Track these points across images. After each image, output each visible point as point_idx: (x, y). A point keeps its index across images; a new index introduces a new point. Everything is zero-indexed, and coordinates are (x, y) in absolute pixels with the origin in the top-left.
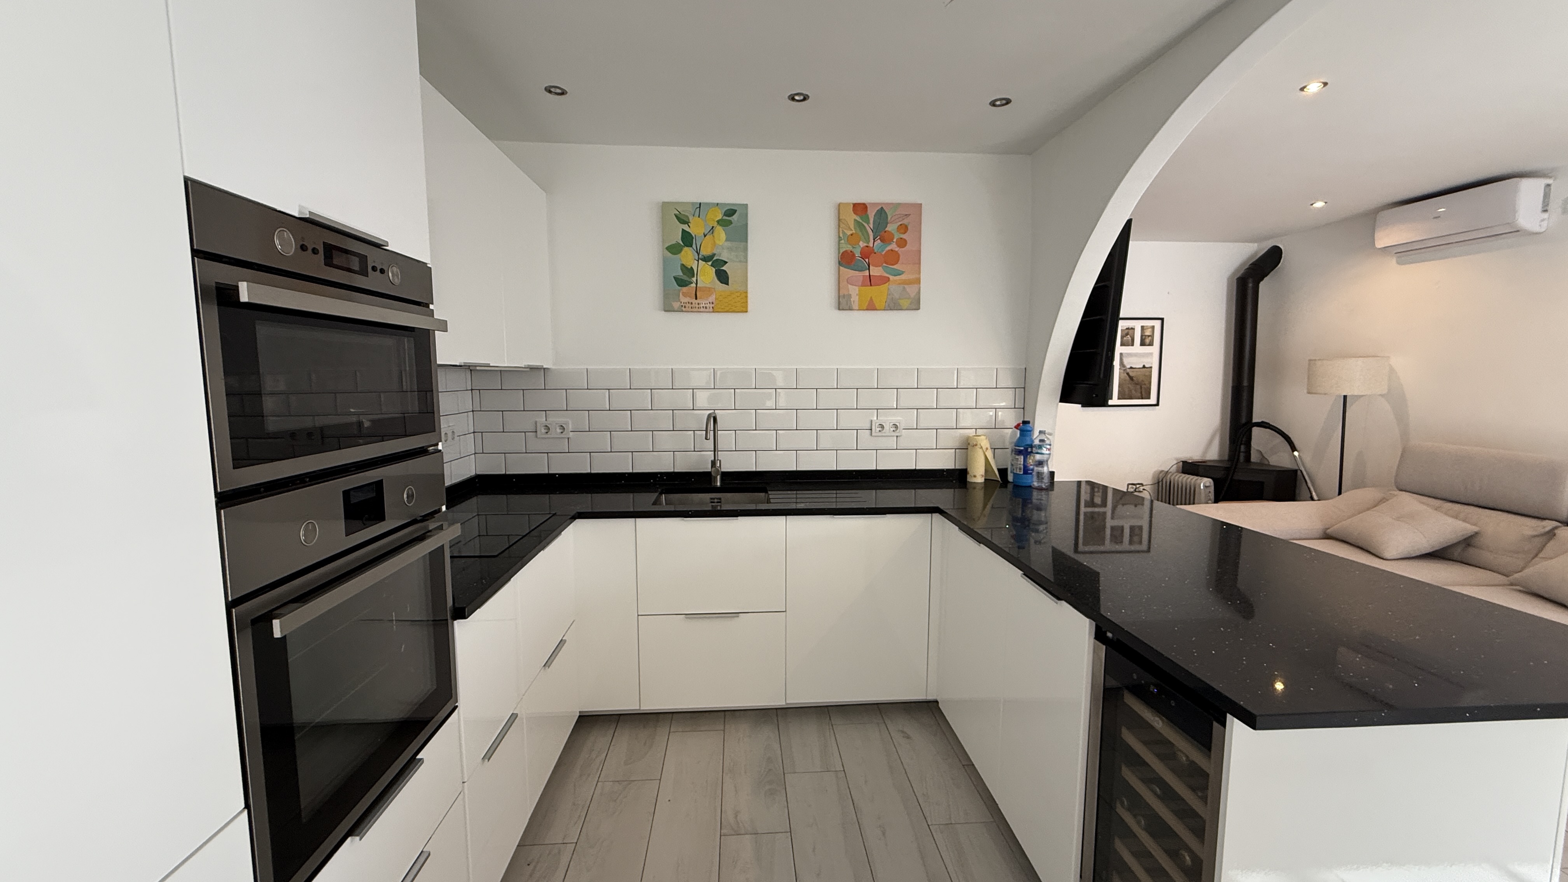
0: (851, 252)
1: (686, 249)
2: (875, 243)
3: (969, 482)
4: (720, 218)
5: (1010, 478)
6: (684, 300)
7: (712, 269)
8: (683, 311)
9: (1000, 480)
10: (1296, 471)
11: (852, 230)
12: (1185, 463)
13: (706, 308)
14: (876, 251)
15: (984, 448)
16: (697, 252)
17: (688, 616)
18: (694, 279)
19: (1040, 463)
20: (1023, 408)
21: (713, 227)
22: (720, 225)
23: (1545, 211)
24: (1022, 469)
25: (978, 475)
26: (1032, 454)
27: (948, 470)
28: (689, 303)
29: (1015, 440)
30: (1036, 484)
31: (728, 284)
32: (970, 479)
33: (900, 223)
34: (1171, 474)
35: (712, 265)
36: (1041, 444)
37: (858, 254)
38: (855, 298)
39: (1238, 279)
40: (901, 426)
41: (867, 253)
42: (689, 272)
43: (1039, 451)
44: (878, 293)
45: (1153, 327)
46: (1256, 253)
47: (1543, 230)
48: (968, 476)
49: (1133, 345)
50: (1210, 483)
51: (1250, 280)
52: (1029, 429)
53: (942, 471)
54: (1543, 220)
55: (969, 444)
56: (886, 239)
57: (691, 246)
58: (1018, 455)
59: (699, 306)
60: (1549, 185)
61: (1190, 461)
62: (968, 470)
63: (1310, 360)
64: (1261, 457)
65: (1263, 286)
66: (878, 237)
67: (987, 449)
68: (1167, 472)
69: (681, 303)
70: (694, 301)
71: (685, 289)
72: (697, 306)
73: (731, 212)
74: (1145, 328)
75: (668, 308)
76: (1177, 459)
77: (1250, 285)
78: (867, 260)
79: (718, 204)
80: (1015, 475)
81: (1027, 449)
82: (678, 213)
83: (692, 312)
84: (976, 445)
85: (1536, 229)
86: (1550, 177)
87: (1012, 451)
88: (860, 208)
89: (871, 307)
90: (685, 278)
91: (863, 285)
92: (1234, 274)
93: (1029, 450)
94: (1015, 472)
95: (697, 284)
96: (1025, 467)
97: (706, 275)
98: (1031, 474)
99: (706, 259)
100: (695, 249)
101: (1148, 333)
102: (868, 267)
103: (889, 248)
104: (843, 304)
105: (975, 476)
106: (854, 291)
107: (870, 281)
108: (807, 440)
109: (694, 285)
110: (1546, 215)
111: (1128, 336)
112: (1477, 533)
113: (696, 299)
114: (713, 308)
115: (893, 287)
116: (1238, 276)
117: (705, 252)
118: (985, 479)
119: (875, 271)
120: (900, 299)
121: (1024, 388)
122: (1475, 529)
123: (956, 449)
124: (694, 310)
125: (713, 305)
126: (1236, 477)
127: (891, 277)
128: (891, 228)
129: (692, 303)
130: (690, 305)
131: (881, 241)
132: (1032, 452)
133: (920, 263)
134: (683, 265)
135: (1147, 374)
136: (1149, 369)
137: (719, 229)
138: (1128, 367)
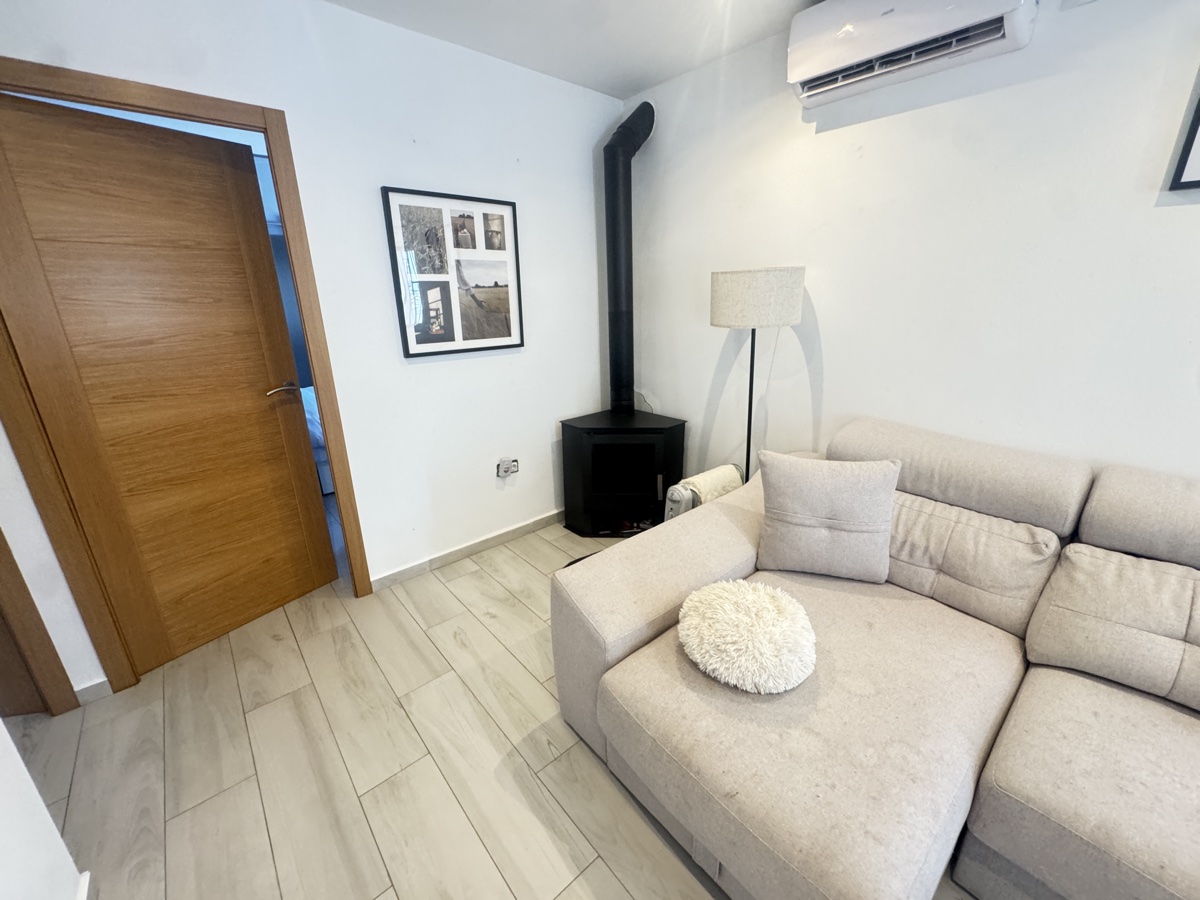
23: (1037, 3)
39: (605, 150)
45: (502, 218)
46: (623, 112)
49: (474, 247)
51: (619, 153)
63: (713, 273)
64: (645, 404)
65: (634, 163)
74: (489, 217)
77: (621, 158)
92: (600, 142)
111: (465, 230)
116: (605, 145)
135: (502, 296)
136: (505, 289)
138: (472, 284)
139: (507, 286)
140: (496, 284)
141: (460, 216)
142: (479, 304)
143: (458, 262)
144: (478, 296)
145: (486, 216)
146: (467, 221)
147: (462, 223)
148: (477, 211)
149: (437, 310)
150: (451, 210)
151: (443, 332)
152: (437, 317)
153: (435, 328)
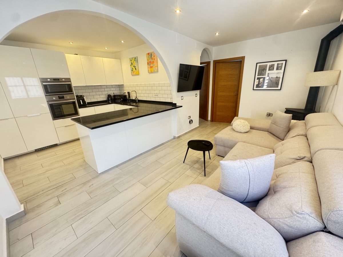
1: (132, 65)
11: (148, 58)
31: (137, 71)
33: (154, 55)
39: (322, 40)
41: (150, 62)
45: (282, 63)
49: (273, 70)
75: (132, 75)
79: (134, 57)
82: (131, 60)
88: (148, 54)
89: (152, 72)
90: (132, 70)
91: (150, 68)
97: (134, 68)
99: (134, 66)
101: (280, 66)
103: (153, 60)
104: (149, 72)
106: (149, 70)
113: (134, 73)
114: (136, 75)
115: (154, 68)
116: (322, 38)
119: (152, 65)
128: (153, 57)
133: (157, 63)
136: (279, 78)
137: (135, 61)
138: (271, 77)
140: (277, 77)
142: (272, 81)
143: (268, 73)
145: (278, 64)
146: (273, 66)
148: (276, 64)
149: (261, 82)
150: (270, 64)
151: (262, 86)
152: (261, 83)
153: (260, 85)
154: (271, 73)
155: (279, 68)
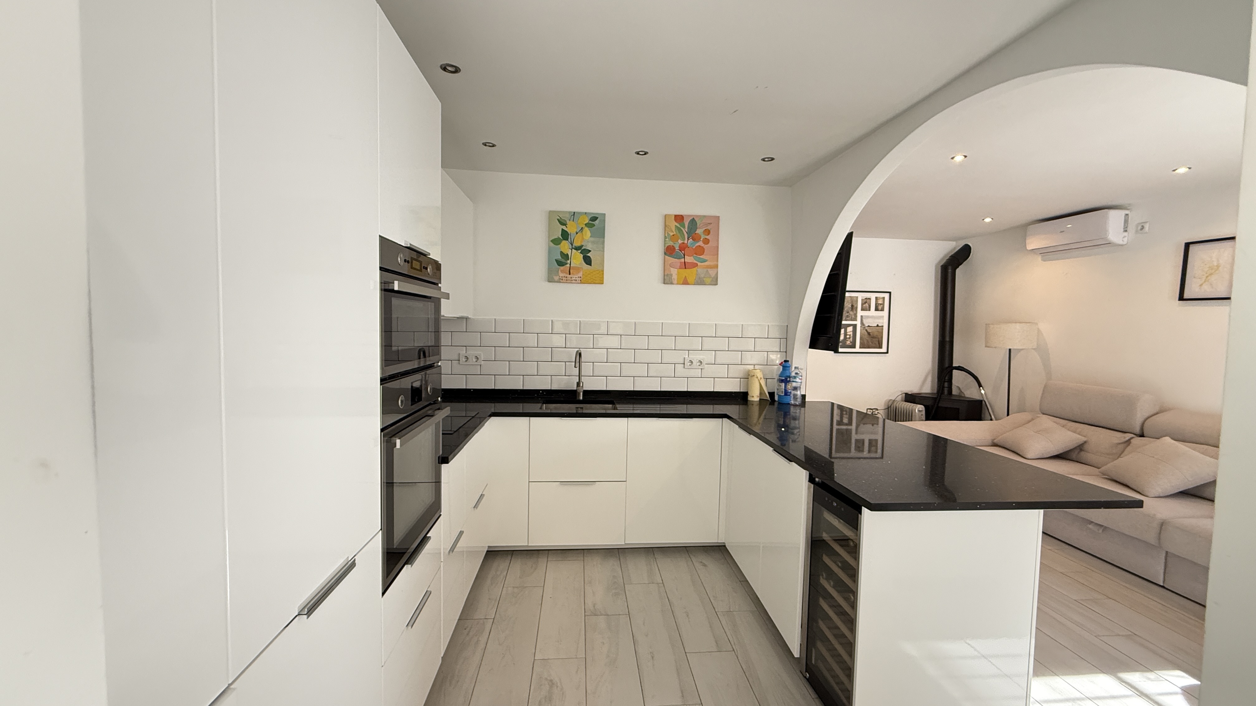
0: (673, 246)
1: (564, 242)
2: (689, 241)
3: (749, 400)
4: (587, 222)
5: (776, 398)
6: (561, 275)
7: (581, 255)
8: (560, 282)
9: (769, 399)
10: (981, 401)
11: (673, 232)
12: (906, 394)
13: (576, 280)
14: (689, 246)
15: (759, 378)
16: (571, 244)
17: (562, 483)
18: (569, 262)
19: (795, 389)
20: (786, 352)
21: (582, 228)
22: (588, 227)
23: (1126, 231)
24: (784, 392)
25: (754, 396)
26: (790, 383)
27: (735, 392)
28: (565, 277)
29: (779, 373)
30: (792, 402)
31: (591, 265)
32: (750, 399)
33: (705, 229)
34: (896, 402)
35: (581, 253)
36: (795, 375)
37: (677, 248)
38: (675, 277)
39: (942, 266)
40: (704, 363)
41: (683, 248)
42: (566, 256)
43: (794, 380)
44: (690, 274)
45: (884, 298)
46: (955, 248)
47: (1125, 243)
48: (749, 396)
49: (870, 310)
50: (922, 408)
51: (950, 267)
52: (788, 365)
53: (732, 393)
54: (1125, 237)
55: (749, 375)
56: (696, 238)
57: (568, 240)
58: (781, 383)
59: (572, 279)
60: (1127, 215)
61: (910, 393)
62: (749, 392)
63: (986, 324)
64: (959, 391)
65: (958, 271)
66: (691, 237)
67: (761, 378)
68: (894, 400)
69: (560, 277)
70: (568, 276)
71: (562, 268)
72: (570, 279)
73: (594, 219)
74: (878, 298)
75: (550, 280)
76: (901, 391)
77: (950, 270)
78: (683, 252)
79: (586, 213)
80: (779, 396)
81: (787, 379)
82: (559, 218)
83: (566, 283)
84: (754, 376)
85: (1121, 242)
86: (1128, 209)
87: (778, 380)
88: (679, 218)
89: (685, 282)
90: (563, 260)
91: (680, 268)
92: (940, 262)
93: (788, 379)
94: (779, 394)
95: (570, 265)
96: (785, 390)
97: (577, 259)
98: (789, 395)
99: (577, 249)
100: (570, 242)
101: (880, 302)
102: (683, 256)
103: (698, 244)
104: (667, 280)
105: (753, 397)
106: (674, 272)
107: (685, 265)
108: (642, 370)
109: (568, 265)
110: (1126, 234)
111: (866, 304)
112: (1085, 442)
113: (570, 274)
114: (581, 280)
115: (700, 270)
116: (942, 264)
117: (577, 244)
118: (760, 399)
119: (688, 259)
120: (704, 278)
121: (786, 338)
122: (1084, 439)
123: (740, 378)
124: (568, 281)
125: (581, 279)
126: (940, 405)
127: (699, 264)
128: (699, 231)
129: (567, 277)
130: (566, 279)
131: (693, 240)
132: (790, 381)
133: (718, 254)
134: (561, 252)
135: (880, 331)
136: (881, 327)
137: (586, 229)
138: (867, 325)
139: (883, 326)
140: (878, 326)
141: (866, 299)
142: (869, 333)
143: (862, 316)
144: (868, 330)
145: (876, 298)
146: (868, 301)
147: (866, 301)
148: (873, 296)
149: (850, 335)
150: (862, 297)
151: (851, 344)
152: (849, 338)
153: (848, 343)
154: (868, 317)
155: (880, 308)
